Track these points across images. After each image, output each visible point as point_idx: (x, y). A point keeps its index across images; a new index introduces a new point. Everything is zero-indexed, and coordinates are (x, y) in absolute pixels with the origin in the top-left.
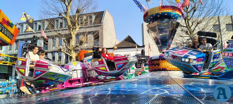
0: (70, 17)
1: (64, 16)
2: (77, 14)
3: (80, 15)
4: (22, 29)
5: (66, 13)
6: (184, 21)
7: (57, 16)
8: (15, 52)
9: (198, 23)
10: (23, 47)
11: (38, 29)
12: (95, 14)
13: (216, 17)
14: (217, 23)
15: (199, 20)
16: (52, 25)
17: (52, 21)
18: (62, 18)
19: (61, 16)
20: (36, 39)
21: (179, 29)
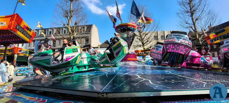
0: (71, 27)
1: (67, 26)
2: (75, 26)
3: (77, 26)
4: (38, 33)
5: (68, 24)
6: (138, 33)
7: (62, 26)
8: (33, 48)
9: (146, 35)
10: (39, 45)
11: (49, 33)
12: (86, 26)
13: (156, 31)
14: (156, 35)
15: (147, 33)
16: (59, 31)
17: (59, 29)
18: (65, 28)
19: (65, 26)
20: (48, 40)
21: (136, 37)
